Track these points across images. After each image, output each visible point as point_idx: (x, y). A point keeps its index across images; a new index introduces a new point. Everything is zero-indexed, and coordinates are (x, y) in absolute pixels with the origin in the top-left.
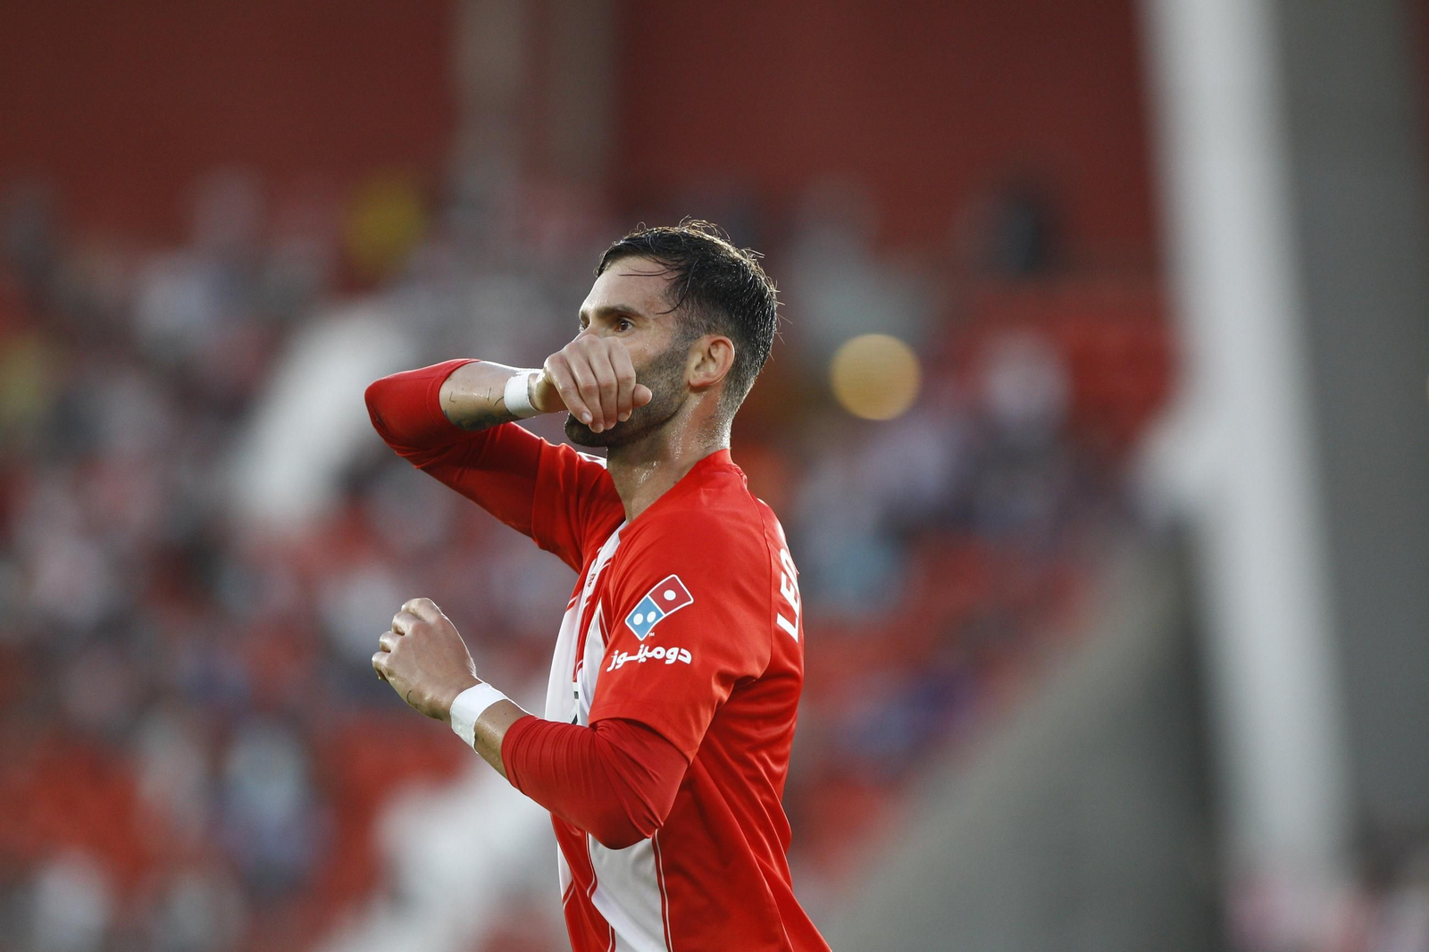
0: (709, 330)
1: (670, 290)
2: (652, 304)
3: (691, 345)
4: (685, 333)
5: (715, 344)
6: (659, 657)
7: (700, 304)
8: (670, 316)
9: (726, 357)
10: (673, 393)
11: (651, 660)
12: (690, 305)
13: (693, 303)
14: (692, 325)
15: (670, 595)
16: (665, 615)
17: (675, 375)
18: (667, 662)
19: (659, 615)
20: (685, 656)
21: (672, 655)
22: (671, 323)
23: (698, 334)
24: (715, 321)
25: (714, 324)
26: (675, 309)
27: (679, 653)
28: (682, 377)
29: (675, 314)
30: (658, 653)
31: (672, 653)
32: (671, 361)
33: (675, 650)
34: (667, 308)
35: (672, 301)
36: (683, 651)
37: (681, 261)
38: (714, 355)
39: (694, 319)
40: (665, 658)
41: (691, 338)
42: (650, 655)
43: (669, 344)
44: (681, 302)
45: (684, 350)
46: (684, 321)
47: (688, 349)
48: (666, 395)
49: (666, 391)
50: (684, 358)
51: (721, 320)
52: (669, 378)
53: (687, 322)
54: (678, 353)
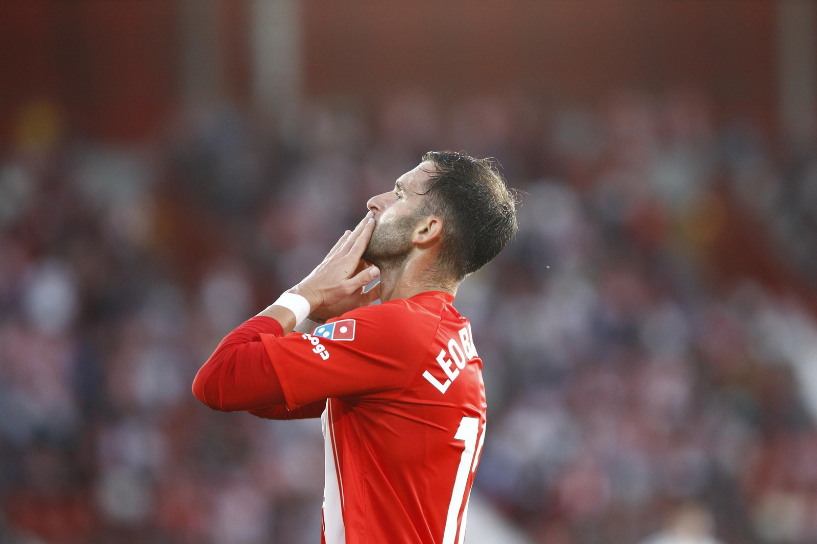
0: (435, 213)
1: (427, 182)
2: (415, 186)
3: (422, 218)
4: (423, 210)
5: (435, 221)
6: (313, 343)
7: (438, 195)
8: (421, 197)
9: (435, 231)
10: (403, 244)
12: (433, 194)
13: (435, 193)
14: (429, 206)
15: (344, 330)
17: (407, 233)
18: (314, 350)
20: (325, 355)
21: (320, 350)
22: (419, 201)
23: (429, 213)
25: (441, 211)
26: (425, 194)
27: (323, 352)
28: (410, 235)
29: (423, 196)
31: (320, 348)
32: (408, 223)
33: (323, 348)
34: (421, 192)
35: (425, 189)
36: (326, 352)
38: (432, 228)
39: (431, 203)
40: (315, 347)
41: (424, 214)
42: (311, 338)
43: (411, 213)
44: (429, 191)
45: (417, 220)
46: (426, 202)
47: (420, 220)
48: (398, 243)
49: (398, 242)
50: (416, 225)
51: (446, 211)
52: (403, 234)
53: (427, 204)
54: (413, 220)
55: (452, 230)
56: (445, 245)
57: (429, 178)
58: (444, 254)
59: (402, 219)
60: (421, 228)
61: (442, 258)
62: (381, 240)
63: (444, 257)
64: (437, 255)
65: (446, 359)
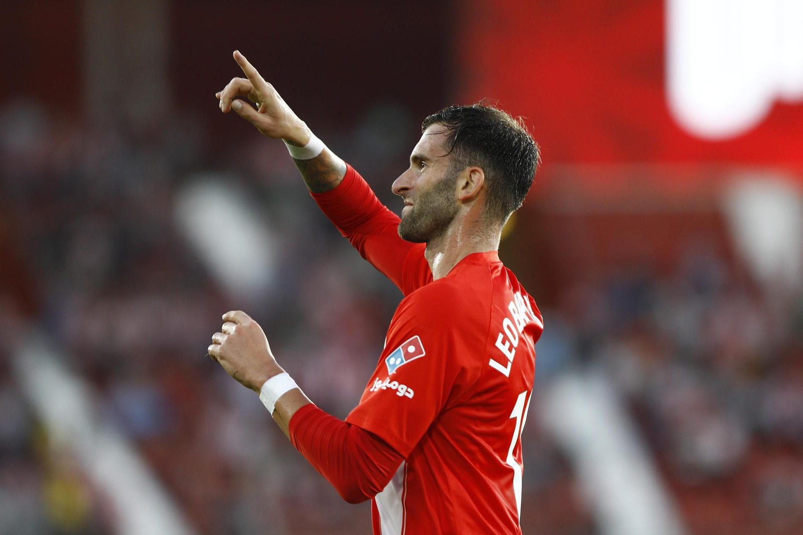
0: (470, 164)
1: (446, 142)
2: (436, 152)
3: (459, 174)
4: (455, 168)
5: (473, 171)
6: (394, 388)
7: (464, 149)
8: (446, 158)
9: (479, 180)
10: (449, 205)
11: (389, 389)
12: (458, 150)
13: (460, 148)
14: (460, 162)
15: (411, 349)
16: (405, 362)
17: (449, 194)
18: (398, 394)
19: (402, 361)
20: (409, 393)
21: (403, 391)
22: (447, 162)
23: (463, 167)
24: (474, 159)
25: (473, 160)
26: (449, 153)
27: (407, 391)
28: (454, 195)
29: (449, 156)
30: (394, 385)
31: (402, 389)
32: (447, 185)
33: (405, 387)
34: (444, 153)
35: (447, 149)
36: (409, 390)
37: (456, 124)
38: (473, 179)
39: (461, 158)
40: (397, 390)
41: (459, 171)
42: (389, 386)
43: (445, 175)
44: (452, 149)
45: (454, 178)
46: (455, 160)
47: (457, 177)
48: (444, 207)
49: (444, 204)
50: (455, 183)
51: (478, 158)
52: (446, 196)
53: (456, 160)
54: (450, 180)
55: (492, 174)
56: (489, 191)
57: (446, 138)
58: (491, 200)
59: (439, 183)
60: (462, 183)
61: (488, 204)
62: (426, 211)
63: (490, 202)
64: (484, 203)
65: (503, 343)
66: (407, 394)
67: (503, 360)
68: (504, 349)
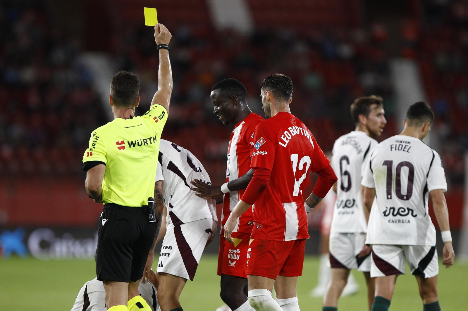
66: (265, 153)
67: (284, 143)
68: (285, 139)
